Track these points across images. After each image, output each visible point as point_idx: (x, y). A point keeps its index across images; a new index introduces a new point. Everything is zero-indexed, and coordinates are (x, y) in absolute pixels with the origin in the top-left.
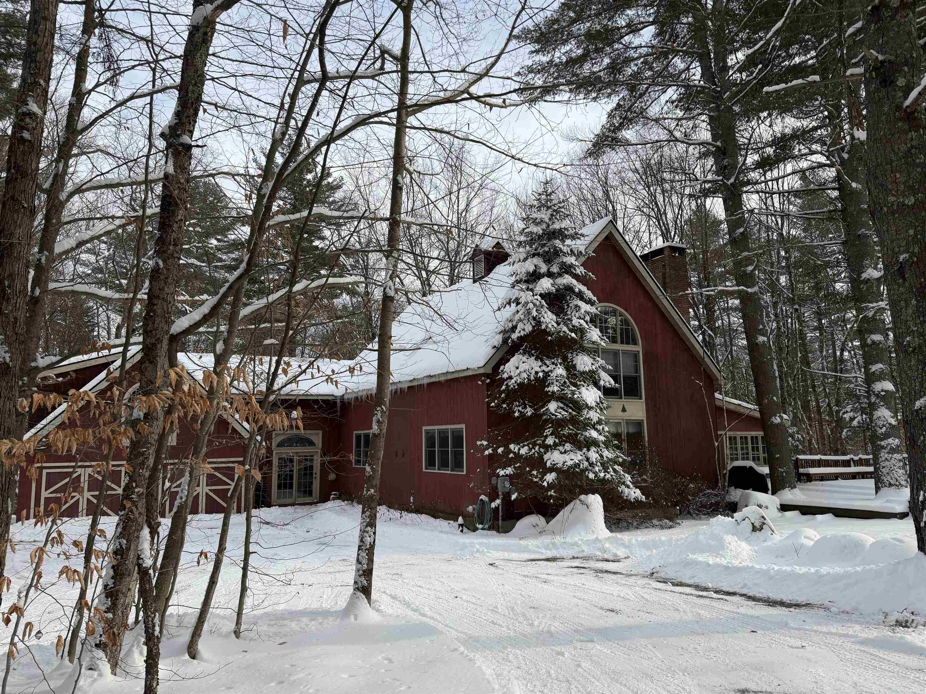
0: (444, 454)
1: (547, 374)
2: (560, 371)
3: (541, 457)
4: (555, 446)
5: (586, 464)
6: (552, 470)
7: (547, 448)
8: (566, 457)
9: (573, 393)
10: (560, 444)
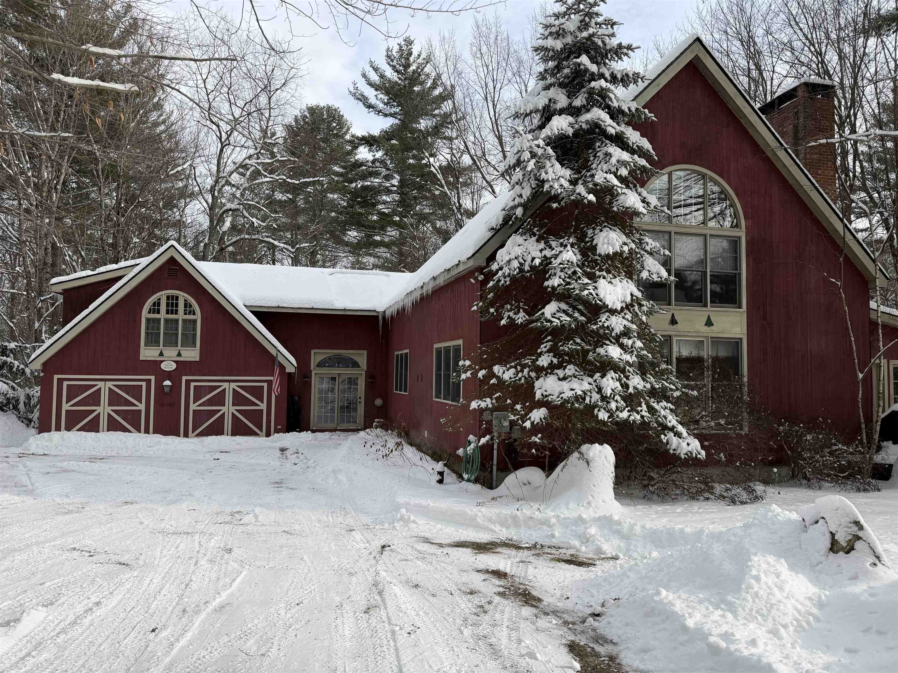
1: (547, 261)
2: (570, 255)
4: (552, 368)
5: (596, 397)
6: (543, 403)
7: (540, 371)
10: (560, 366)
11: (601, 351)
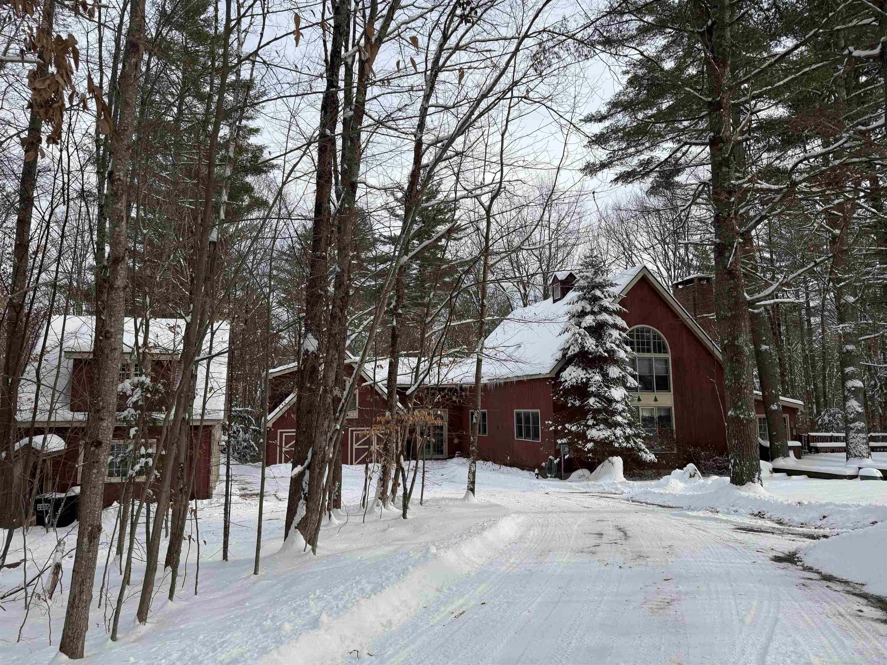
0: (528, 428)
1: (588, 380)
2: (598, 378)
3: (584, 433)
4: (594, 426)
5: (613, 437)
6: (592, 440)
7: (589, 427)
8: (600, 433)
9: (605, 392)
10: (597, 425)
11: (614, 418)
